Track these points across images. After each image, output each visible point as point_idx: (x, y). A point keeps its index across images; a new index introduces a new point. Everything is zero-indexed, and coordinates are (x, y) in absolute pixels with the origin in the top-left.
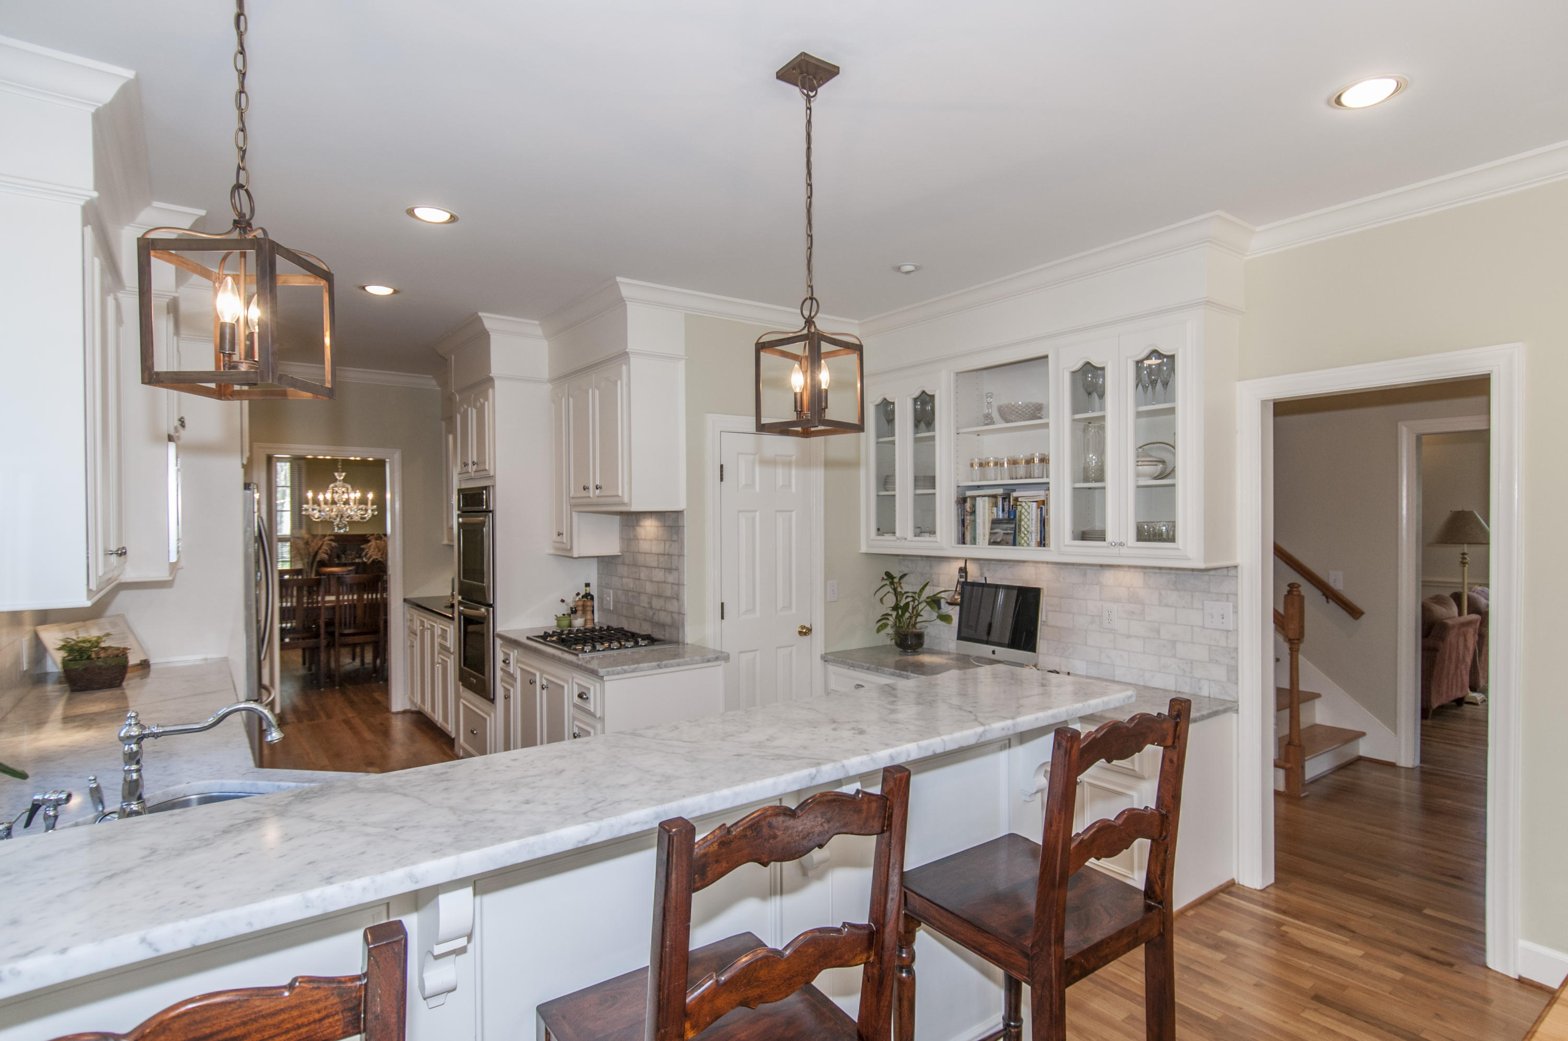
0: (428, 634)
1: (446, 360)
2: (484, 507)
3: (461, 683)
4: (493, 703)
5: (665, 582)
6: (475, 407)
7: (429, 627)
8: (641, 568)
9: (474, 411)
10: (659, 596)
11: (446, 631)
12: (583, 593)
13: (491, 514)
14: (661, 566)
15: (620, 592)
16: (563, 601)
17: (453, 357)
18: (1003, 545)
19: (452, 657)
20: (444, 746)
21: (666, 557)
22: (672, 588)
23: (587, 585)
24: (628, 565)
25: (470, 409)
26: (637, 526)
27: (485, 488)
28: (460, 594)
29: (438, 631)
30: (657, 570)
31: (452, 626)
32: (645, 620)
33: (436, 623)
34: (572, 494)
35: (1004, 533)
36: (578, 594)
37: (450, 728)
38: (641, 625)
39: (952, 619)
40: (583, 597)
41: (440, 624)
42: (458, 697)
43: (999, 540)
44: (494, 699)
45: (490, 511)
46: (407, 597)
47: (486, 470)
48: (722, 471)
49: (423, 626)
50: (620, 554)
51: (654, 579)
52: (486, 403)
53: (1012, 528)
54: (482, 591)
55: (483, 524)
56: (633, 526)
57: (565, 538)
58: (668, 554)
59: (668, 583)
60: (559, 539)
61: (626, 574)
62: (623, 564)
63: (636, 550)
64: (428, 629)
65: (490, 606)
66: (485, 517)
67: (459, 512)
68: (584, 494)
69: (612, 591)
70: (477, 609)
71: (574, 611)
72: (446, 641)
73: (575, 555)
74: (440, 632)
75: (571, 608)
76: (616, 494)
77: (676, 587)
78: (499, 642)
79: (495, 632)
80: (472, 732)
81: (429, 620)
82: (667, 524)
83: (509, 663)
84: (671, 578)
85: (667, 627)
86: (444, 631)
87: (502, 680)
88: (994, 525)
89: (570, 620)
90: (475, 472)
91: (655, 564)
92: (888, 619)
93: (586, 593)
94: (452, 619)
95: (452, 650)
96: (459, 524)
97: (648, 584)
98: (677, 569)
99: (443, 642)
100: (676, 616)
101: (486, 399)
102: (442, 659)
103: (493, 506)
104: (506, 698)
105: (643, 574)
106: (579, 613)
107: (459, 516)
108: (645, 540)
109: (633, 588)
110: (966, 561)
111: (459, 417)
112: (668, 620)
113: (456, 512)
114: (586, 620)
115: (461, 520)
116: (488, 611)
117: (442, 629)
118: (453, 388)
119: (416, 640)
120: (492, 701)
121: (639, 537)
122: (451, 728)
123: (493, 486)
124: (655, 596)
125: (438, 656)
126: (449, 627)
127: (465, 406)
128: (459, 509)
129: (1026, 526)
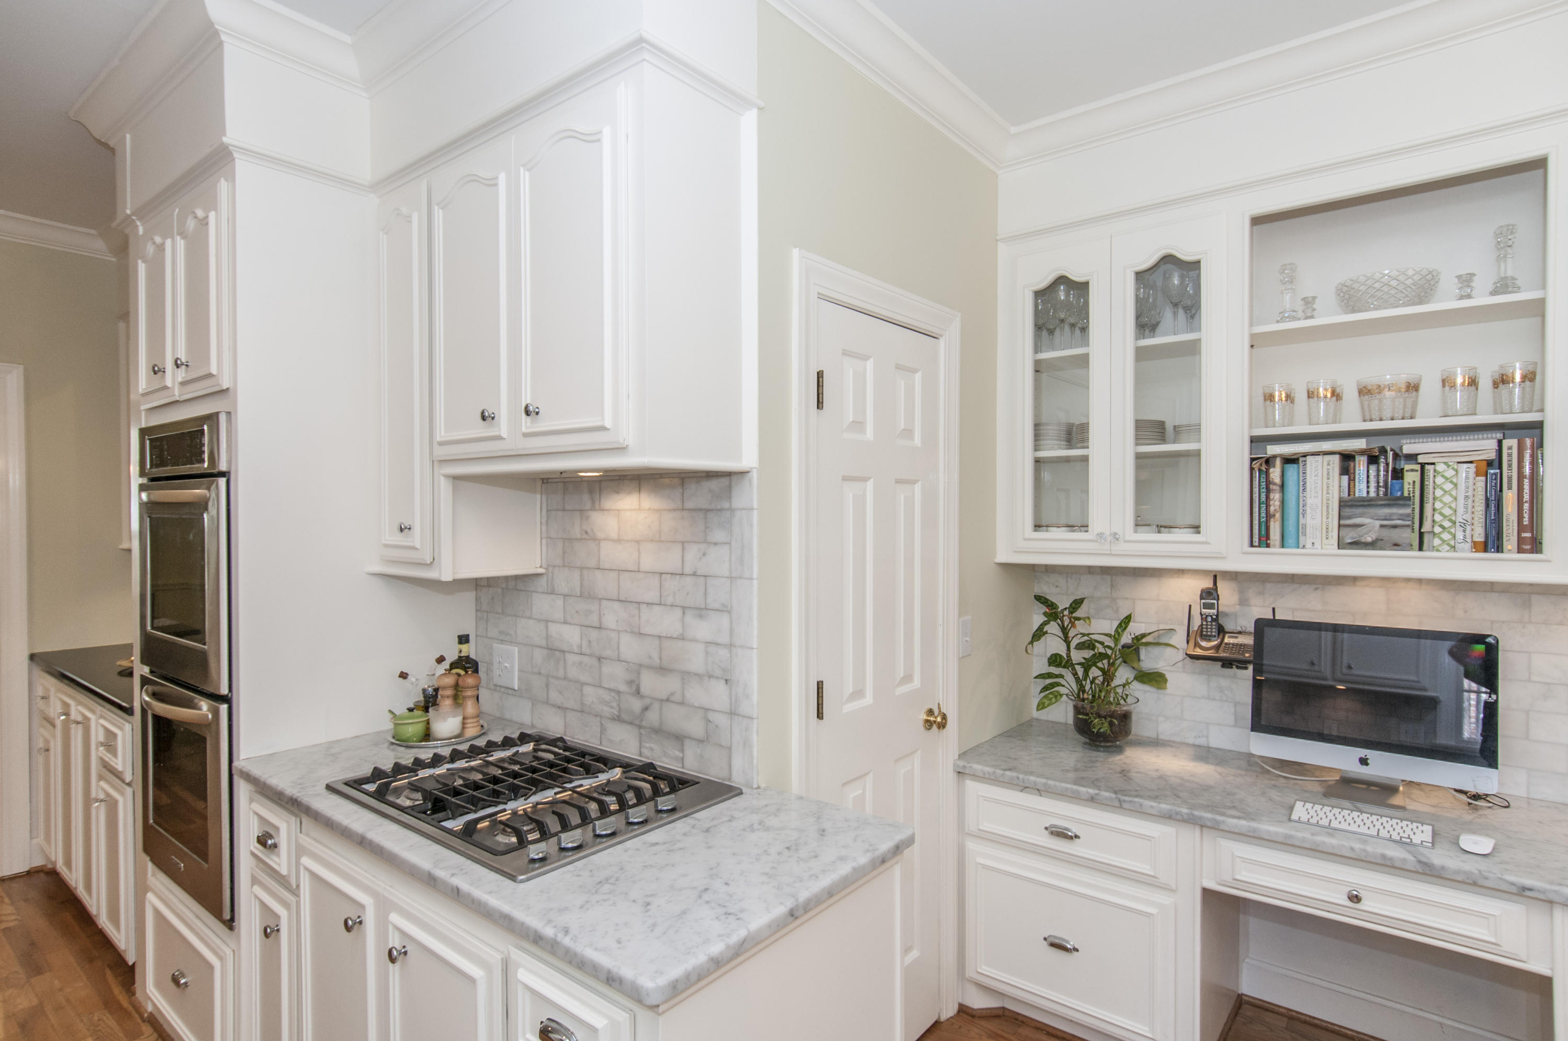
0: (77, 734)
1: (112, 150)
2: (206, 465)
3: (148, 858)
4: (231, 928)
5: (682, 638)
6: (183, 234)
7: (79, 719)
8: (604, 603)
9: (181, 243)
10: (662, 670)
11: (115, 735)
12: (451, 656)
13: (222, 481)
14: (670, 600)
15: (539, 655)
16: (403, 675)
17: (128, 136)
18: (1382, 549)
19: (129, 791)
20: (109, 975)
21: (689, 580)
22: (707, 653)
23: (463, 639)
24: (565, 596)
25: (169, 242)
26: (593, 509)
27: (213, 418)
28: (145, 660)
29: (98, 735)
30: (657, 609)
31: (128, 727)
32: (618, 719)
33: (93, 712)
34: (441, 434)
35: (1382, 526)
36: (441, 660)
37: (122, 939)
38: (603, 730)
39: (1166, 681)
40: (453, 665)
41: (102, 717)
42: (141, 889)
43: (1369, 539)
44: (232, 919)
45: (222, 474)
46: (37, 650)
47: (210, 375)
48: (820, 385)
49: (67, 714)
50: (542, 571)
51: (646, 630)
52: (212, 215)
53: (1408, 515)
54: (202, 662)
55: (202, 505)
56: (581, 511)
57: (416, 538)
58: (694, 574)
59: (694, 640)
60: (399, 539)
61: (559, 615)
62: (552, 592)
63: (593, 563)
64: (78, 723)
65: (226, 699)
66: (209, 489)
67: (144, 481)
68: (482, 430)
69: (517, 648)
70: (191, 705)
71: (429, 701)
72: (115, 755)
73: (447, 577)
74: (101, 738)
75: (424, 691)
76: (598, 424)
77: (723, 653)
78: (243, 790)
79: (236, 764)
80: (175, 980)
81: (80, 703)
82: (690, 504)
83: (275, 846)
84: (702, 630)
85: (687, 743)
86: (111, 736)
87: (255, 881)
88: (1347, 511)
89: (428, 722)
90: (183, 384)
91: (652, 596)
92: (1058, 684)
93: (460, 657)
94: (129, 711)
95: (128, 778)
96: (142, 505)
97: (626, 639)
98: (725, 609)
99: (108, 757)
100: (721, 720)
101: (212, 204)
102: (108, 795)
103: (229, 462)
104: (267, 935)
105: (613, 616)
106: (446, 703)
107: (142, 488)
108: (619, 541)
109: (580, 647)
110: (1215, 577)
111: (142, 267)
112: (695, 727)
113: (136, 481)
114: (464, 718)
115: (144, 496)
116: (216, 713)
117: (108, 732)
118: (129, 205)
119: (54, 737)
120: (230, 924)
121: (600, 535)
122: (127, 942)
123: (229, 413)
124: (650, 667)
125: (98, 785)
126: (121, 729)
127: (158, 239)
128: (142, 473)
129: (1447, 512)
